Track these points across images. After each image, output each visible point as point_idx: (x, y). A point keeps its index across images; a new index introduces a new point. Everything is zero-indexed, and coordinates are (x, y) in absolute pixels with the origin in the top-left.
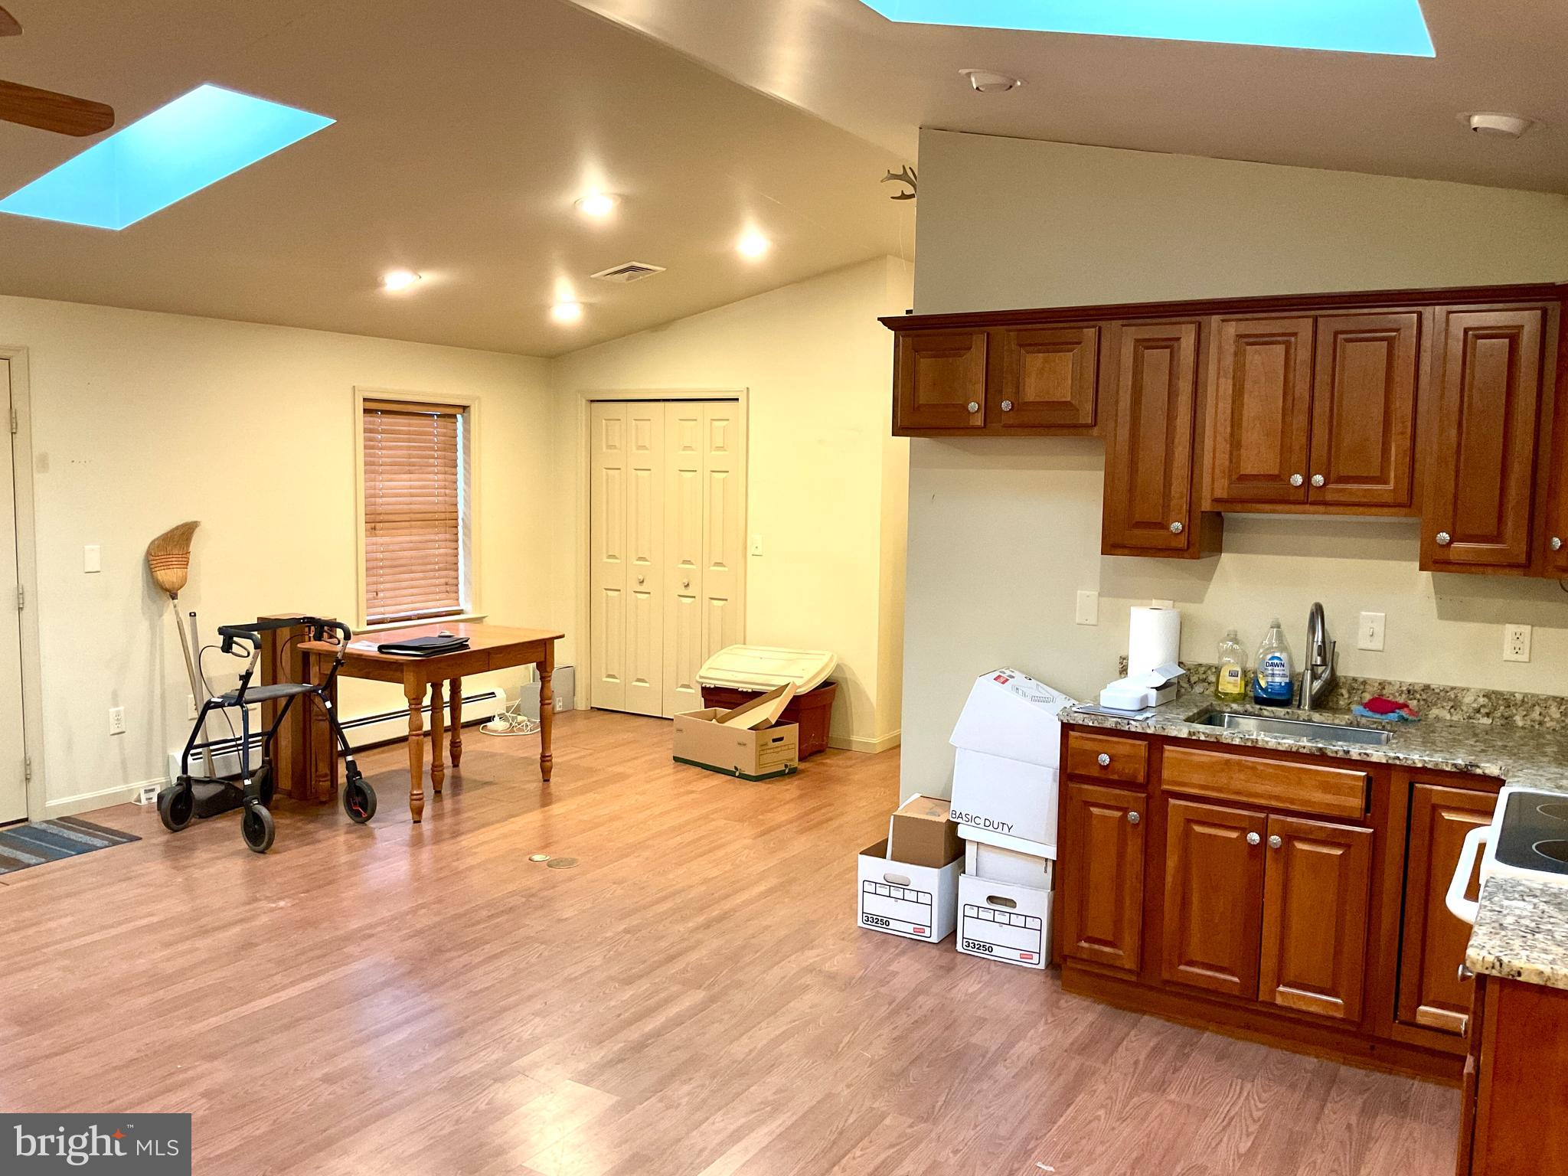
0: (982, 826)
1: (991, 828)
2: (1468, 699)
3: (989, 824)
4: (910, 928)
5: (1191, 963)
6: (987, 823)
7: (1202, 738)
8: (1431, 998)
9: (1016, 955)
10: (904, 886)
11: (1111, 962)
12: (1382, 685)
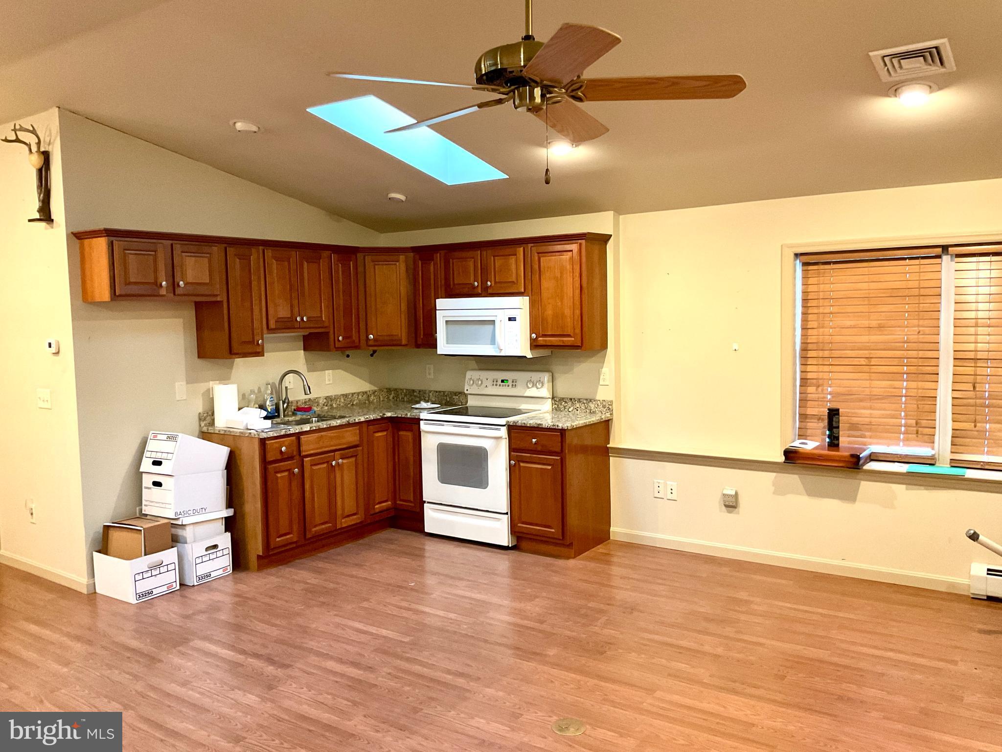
0: (192, 514)
1: (197, 513)
2: (321, 401)
3: (196, 512)
4: (165, 588)
5: (315, 526)
6: (194, 511)
7: (314, 428)
8: (377, 502)
9: (221, 572)
10: (160, 565)
11: (290, 541)
12: (297, 402)
